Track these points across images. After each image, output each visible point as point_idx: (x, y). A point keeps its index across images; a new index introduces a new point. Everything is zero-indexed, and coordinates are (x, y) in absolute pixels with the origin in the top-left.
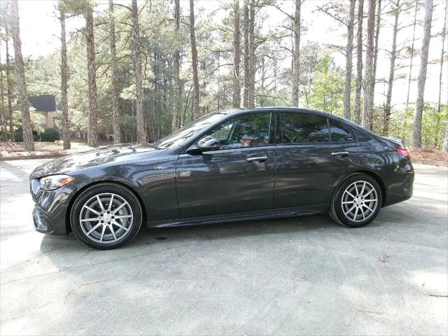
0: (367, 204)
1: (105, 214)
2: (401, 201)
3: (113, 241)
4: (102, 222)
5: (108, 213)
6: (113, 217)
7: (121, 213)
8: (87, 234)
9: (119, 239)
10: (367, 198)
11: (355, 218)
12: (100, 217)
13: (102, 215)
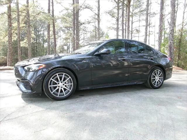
0: (160, 79)
1: (60, 83)
2: (168, 79)
3: (64, 96)
4: (59, 87)
5: (62, 82)
6: (64, 85)
7: (67, 82)
8: (52, 93)
9: (67, 95)
10: (160, 77)
11: (156, 85)
12: (58, 84)
13: (59, 84)
